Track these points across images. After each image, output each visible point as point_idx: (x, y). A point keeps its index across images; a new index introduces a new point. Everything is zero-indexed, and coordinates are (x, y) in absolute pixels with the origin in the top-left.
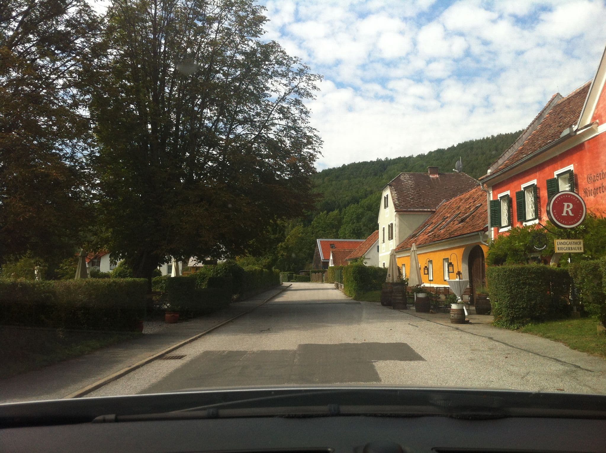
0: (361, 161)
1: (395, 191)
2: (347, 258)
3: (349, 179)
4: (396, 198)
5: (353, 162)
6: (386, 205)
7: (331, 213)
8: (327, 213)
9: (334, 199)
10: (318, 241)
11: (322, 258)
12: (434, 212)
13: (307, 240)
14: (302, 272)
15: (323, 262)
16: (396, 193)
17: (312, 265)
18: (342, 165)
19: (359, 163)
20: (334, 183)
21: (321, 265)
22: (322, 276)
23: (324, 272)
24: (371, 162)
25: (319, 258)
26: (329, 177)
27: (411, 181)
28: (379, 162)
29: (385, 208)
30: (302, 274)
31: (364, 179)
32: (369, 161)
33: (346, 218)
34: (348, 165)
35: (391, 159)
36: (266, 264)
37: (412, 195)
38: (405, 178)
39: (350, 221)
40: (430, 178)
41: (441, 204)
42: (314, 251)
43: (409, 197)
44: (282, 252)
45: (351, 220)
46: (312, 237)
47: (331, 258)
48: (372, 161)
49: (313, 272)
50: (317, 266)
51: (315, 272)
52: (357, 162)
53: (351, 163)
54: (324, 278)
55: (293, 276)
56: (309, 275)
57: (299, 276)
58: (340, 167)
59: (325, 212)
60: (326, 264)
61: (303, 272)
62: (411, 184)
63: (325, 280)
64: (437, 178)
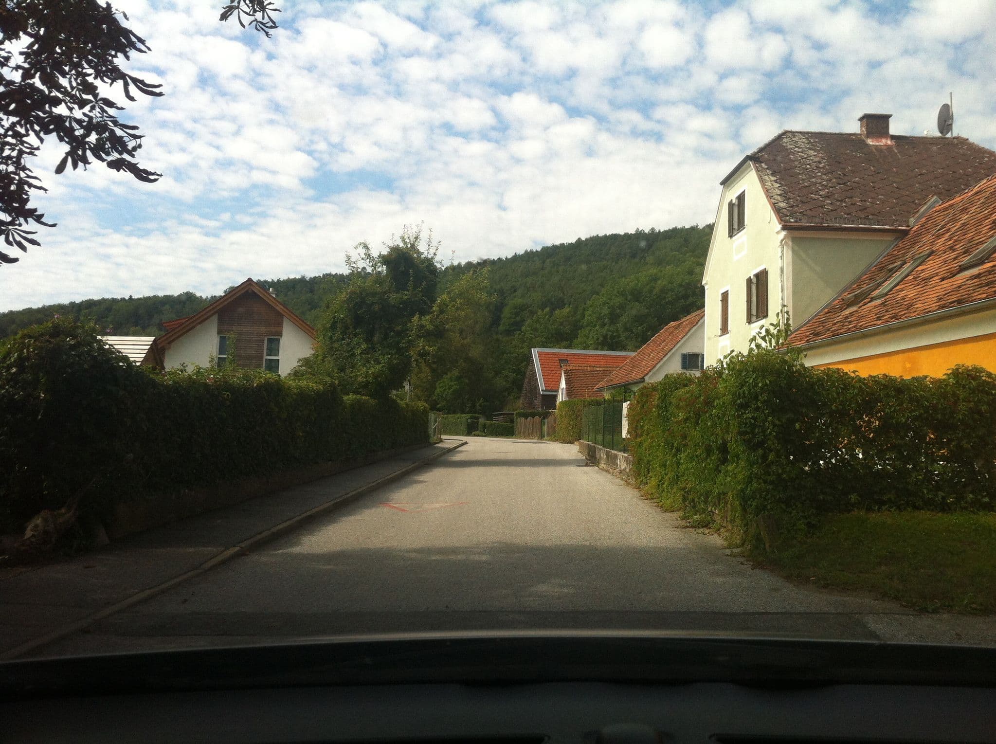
0: (609, 233)
1: (772, 175)
2: (600, 385)
3: (588, 262)
4: (779, 192)
5: (595, 235)
6: (736, 226)
7: (557, 312)
8: (552, 312)
9: (561, 295)
10: (535, 352)
11: (541, 386)
12: (905, 233)
13: (510, 353)
14: (498, 415)
15: (543, 395)
16: (776, 181)
17: (521, 403)
18: (577, 239)
19: (605, 237)
20: (561, 268)
21: (538, 402)
22: (542, 424)
23: (545, 416)
24: (626, 235)
25: (536, 387)
26: (554, 259)
27: (815, 150)
28: (640, 235)
29: (731, 235)
30: (498, 420)
31: (614, 264)
32: (622, 233)
33: (590, 315)
34: (587, 240)
35: (659, 231)
36: (370, 379)
37: (826, 187)
38: (796, 142)
39: (597, 322)
40: (867, 145)
41: (926, 210)
42: (524, 374)
43: (817, 192)
44: (421, 343)
45: (599, 318)
46: (522, 348)
47: (563, 385)
48: (628, 233)
49: (520, 415)
50: (531, 405)
51: (526, 416)
52: (601, 235)
53: (592, 235)
54: (545, 428)
55: (478, 423)
56: (512, 421)
57: (491, 425)
58: (572, 243)
59: (547, 309)
60: (549, 400)
61: (501, 415)
62: (817, 159)
63: (548, 435)
64: (889, 148)
